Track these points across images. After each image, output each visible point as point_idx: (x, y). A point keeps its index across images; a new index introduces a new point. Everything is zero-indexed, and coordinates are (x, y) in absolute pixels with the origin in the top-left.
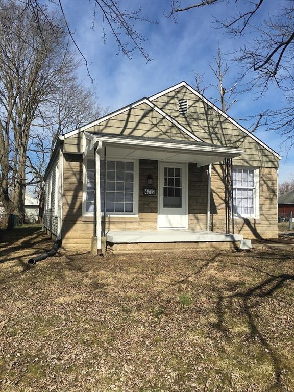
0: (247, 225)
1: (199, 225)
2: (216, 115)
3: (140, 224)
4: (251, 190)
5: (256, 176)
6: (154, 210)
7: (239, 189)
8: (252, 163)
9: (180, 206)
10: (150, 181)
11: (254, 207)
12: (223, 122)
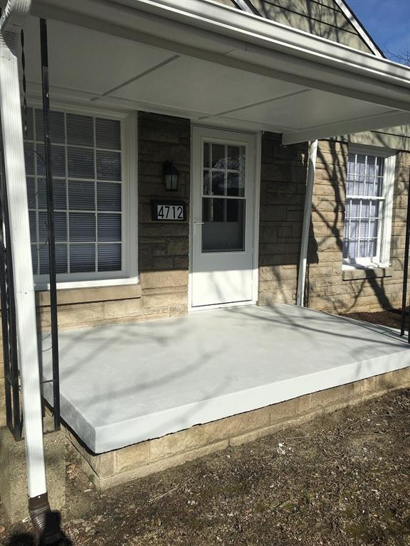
0: (369, 282)
1: (282, 292)
2: (329, 7)
3: (143, 304)
4: (376, 203)
5: (390, 170)
6: (180, 262)
7: (356, 202)
8: (389, 140)
9: (239, 246)
10: (171, 180)
11: (379, 241)
12: (341, 29)
